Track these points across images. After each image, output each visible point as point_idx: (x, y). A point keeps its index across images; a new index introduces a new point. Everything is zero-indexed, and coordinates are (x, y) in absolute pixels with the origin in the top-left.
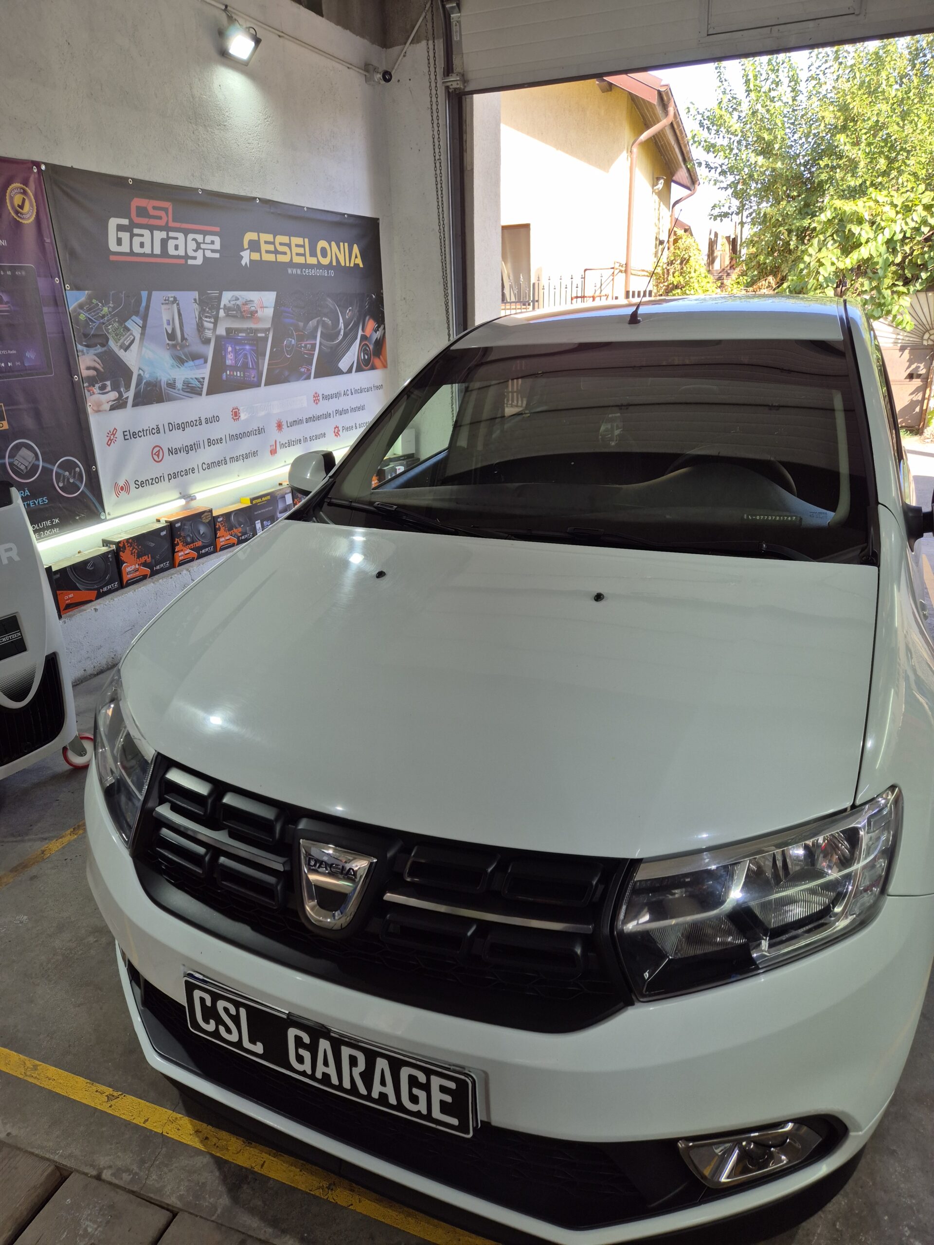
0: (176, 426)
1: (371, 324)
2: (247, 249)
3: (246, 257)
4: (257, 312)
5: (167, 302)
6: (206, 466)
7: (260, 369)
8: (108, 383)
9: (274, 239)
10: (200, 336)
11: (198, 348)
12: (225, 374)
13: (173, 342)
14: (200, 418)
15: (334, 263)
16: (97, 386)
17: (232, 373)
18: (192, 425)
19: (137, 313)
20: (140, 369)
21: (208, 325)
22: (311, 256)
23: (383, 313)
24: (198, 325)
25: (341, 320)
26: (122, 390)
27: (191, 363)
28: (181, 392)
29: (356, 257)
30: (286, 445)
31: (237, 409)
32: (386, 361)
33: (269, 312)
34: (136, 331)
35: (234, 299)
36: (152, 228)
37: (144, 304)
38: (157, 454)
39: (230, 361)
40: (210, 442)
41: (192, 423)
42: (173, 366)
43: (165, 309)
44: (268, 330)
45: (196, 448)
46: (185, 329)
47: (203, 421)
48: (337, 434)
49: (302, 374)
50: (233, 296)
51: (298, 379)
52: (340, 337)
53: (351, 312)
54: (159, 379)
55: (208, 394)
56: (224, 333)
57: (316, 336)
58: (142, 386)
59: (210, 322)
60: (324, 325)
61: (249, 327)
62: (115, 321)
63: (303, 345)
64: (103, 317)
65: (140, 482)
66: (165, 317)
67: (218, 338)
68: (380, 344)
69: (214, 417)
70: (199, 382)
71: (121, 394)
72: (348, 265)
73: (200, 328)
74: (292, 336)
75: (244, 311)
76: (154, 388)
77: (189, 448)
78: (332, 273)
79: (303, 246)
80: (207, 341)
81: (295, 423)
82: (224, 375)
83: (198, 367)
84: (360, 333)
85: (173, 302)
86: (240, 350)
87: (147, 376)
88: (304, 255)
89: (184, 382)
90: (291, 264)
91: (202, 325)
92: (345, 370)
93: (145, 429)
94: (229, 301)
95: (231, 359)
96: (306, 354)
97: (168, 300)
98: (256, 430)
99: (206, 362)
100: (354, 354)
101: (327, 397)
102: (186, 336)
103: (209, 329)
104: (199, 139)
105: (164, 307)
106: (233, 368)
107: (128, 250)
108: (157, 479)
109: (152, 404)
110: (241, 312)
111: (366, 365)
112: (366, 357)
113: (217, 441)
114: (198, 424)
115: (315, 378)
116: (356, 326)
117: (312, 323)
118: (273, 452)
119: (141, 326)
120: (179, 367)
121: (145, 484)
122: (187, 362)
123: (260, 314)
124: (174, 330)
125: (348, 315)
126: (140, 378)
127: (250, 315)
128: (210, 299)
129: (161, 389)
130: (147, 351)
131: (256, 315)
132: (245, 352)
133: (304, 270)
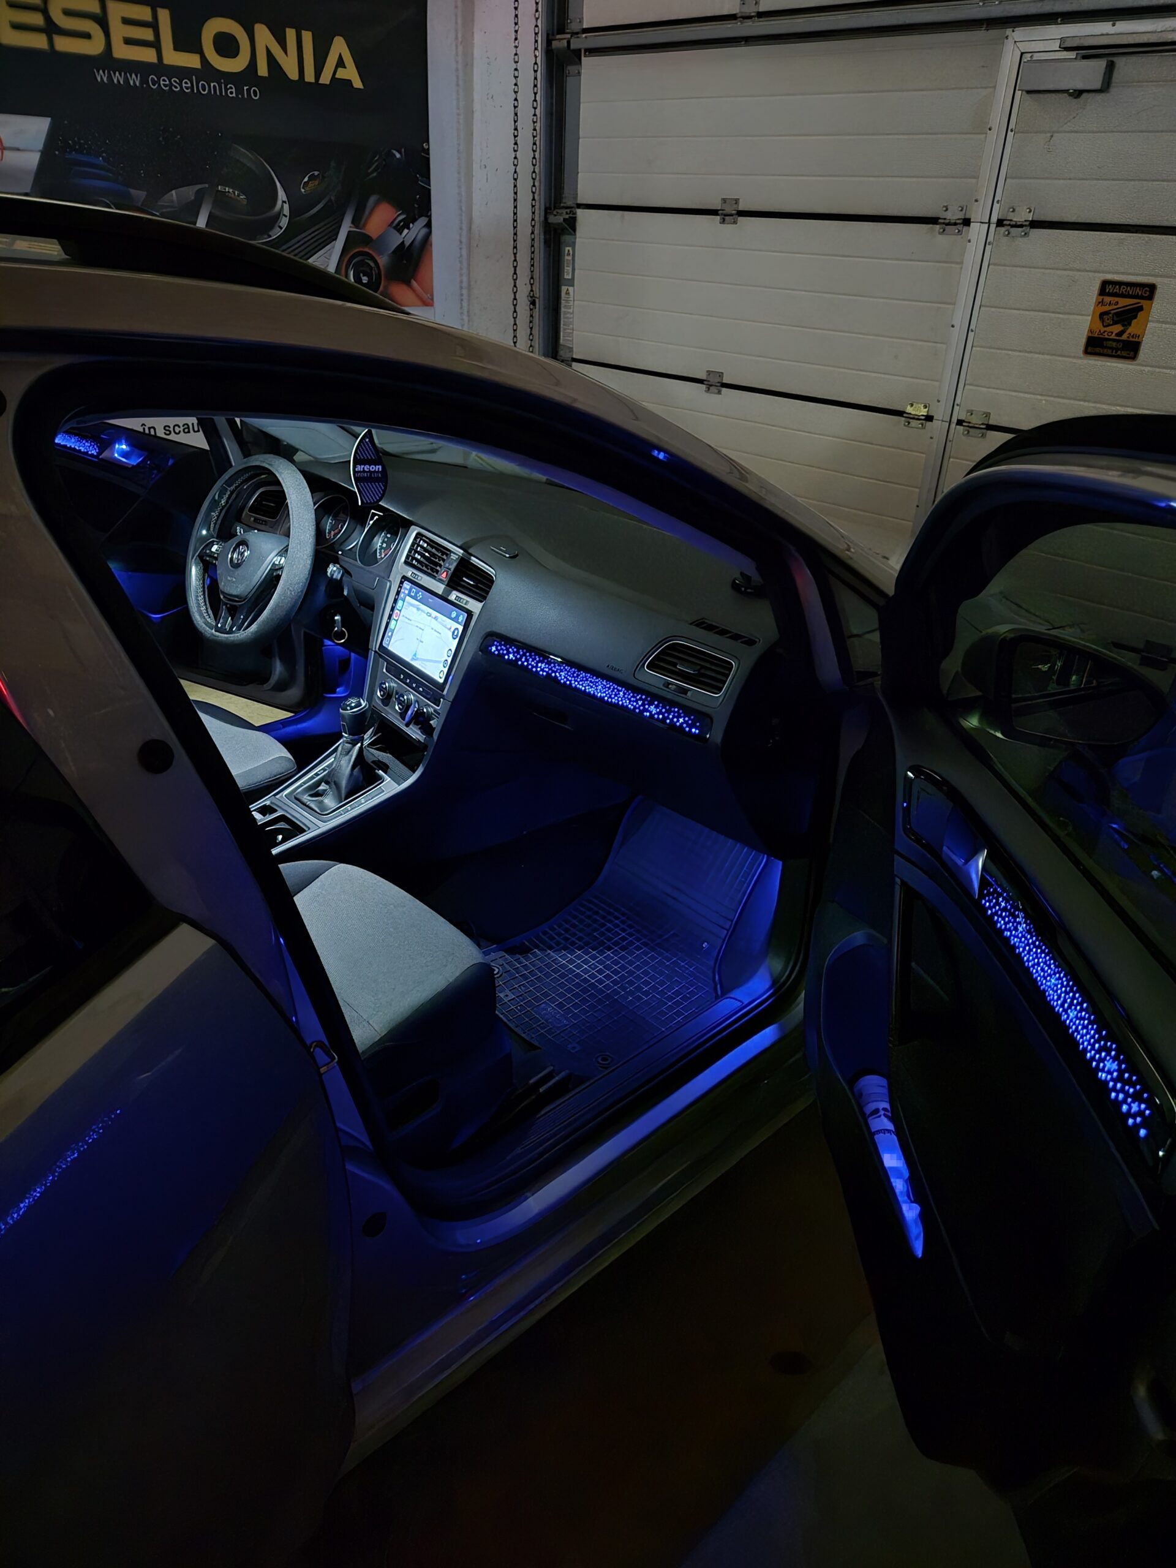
1: (384, 214)
15: (263, 70)
22: (177, 48)
23: (426, 192)
25: (281, 195)
29: (341, 63)
32: (429, 292)
33: (26, 161)
52: (276, 233)
53: (316, 182)
60: (221, 200)
68: (411, 256)
72: (310, 77)
78: (253, 92)
79: (154, 25)
84: (346, 227)
88: (156, 45)
90: (106, 60)
112: (362, 278)
116: (334, 212)
117: (178, 195)
125: (306, 185)
133: (152, 77)
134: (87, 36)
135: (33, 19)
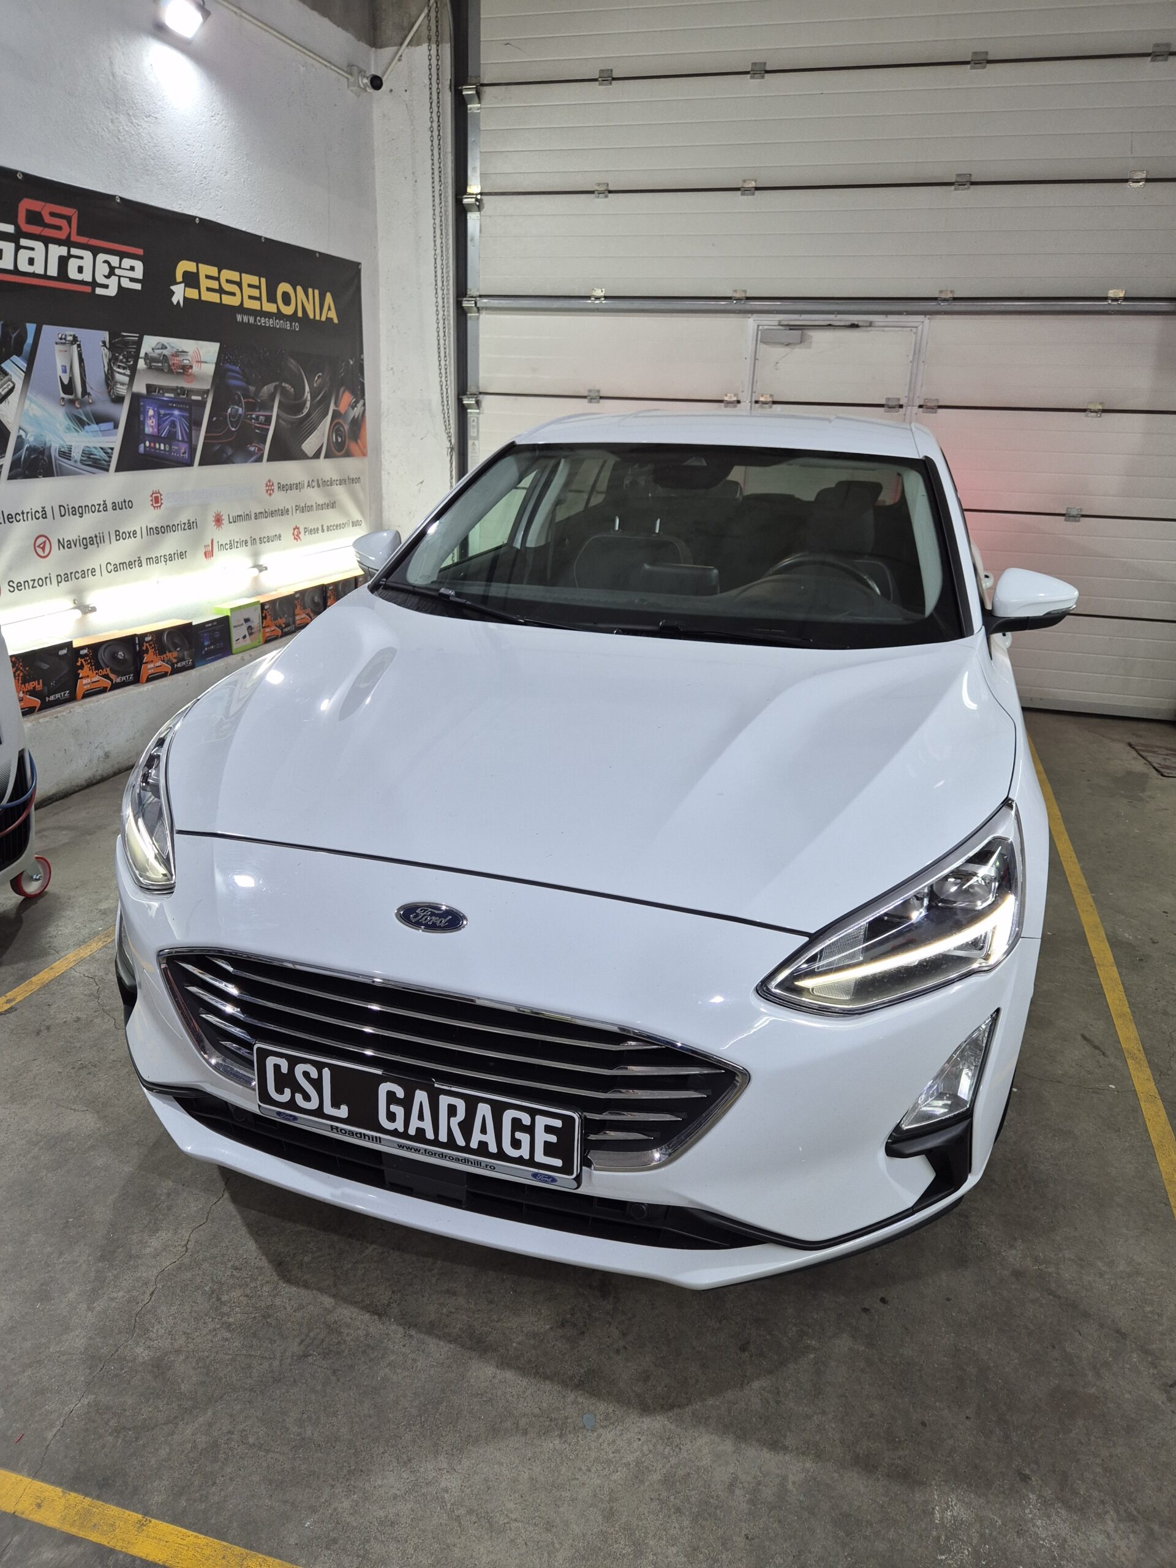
0: (71, 511)
1: (347, 398)
2: (180, 283)
3: (179, 293)
4: (191, 367)
5: (63, 341)
6: (110, 568)
7: (194, 442)
9: (219, 273)
10: (109, 392)
11: (106, 407)
12: (142, 445)
13: (71, 397)
14: (104, 501)
15: (300, 314)
17: (152, 445)
18: (93, 509)
19: (19, 354)
20: (20, 428)
21: (121, 377)
22: (269, 301)
23: (363, 384)
24: (106, 376)
25: (307, 388)
27: (94, 427)
28: (79, 465)
29: (329, 309)
30: (227, 547)
31: (159, 493)
32: (365, 447)
33: (210, 369)
34: (17, 377)
35: (160, 347)
36: (47, 241)
37: (30, 340)
38: (41, 546)
39: (151, 429)
40: (118, 535)
41: (93, 508)
42: (68, 429)
43: (60, 351)
44: (207, 392)
45: (99, 541)
46: (87, 380)
47: (110, 506)
48: (297, 537)
49: (252, 454)
50: (158, 343)
51: (245, 461)
52: (306, 411)
53: (320, 379)
54: (48, 445)
55: (117, 470)
56: (144, 391)
57: (273, 407)
58: (23, 452)
59: (124, 374)
60: (284, 392)
61: (180, 385)
63: (254, 416)
65: (16, 583)
66: (60, 361)
67: (136, 397)
68: (358, 425)
69: (125, 502)
70: (105, 452)
72: (318, 318)
73: (109, 380)
74: (239, 404)
75: (174, 364)
76: (41, 457)
77: (88, 541)
78: (297, 326)
79: (259, 287)
80: (119, 400)
81: (238, 518)
82: (141, 449)
83: (104, 433)
84: (332, 407)
85: (72, 343)
86: (165, 415)
87: (30, 440)
88: (259, 299)
89: (83, 452)
90: (241, 309)
91: (113, 377)
92: (310, 453)
93: (25, 511)
94: (153, 349)
95: (152, 427)
96: (258, 428)
97: (65, 339)
98: (185, 524)
99: (116, 426)
100: (324, 435)
101: (283, 487)
102: (89, 390)
103: (123, 384)
104: (119, 131)
105: (57, 346)
106: (155, 438)
107: (11, 267)
108: (40, 581)
109: (37, 477)
110: (169, 366)
111: (340, 450)
112: (340, 440)
113: (129, 534)
114: (101, 509)
115: (268, 460)
116: (327, 398)
117: (267, 389)
118: (209, 554)
119: (24, 370)
120: (78, 431)
121: (23, 587)
122: (89, 424)
123: (195, 369)
124: (71, 380)
125: (317, 381)
126: (20, 441)
127: (181, 371)
128: (126, 344)
129: (50, 457)
130: (33, 405)
131: (190, 371)
132: (173, 418)
133: (258, 318)
134: (233, 294)
135: (215, 285)
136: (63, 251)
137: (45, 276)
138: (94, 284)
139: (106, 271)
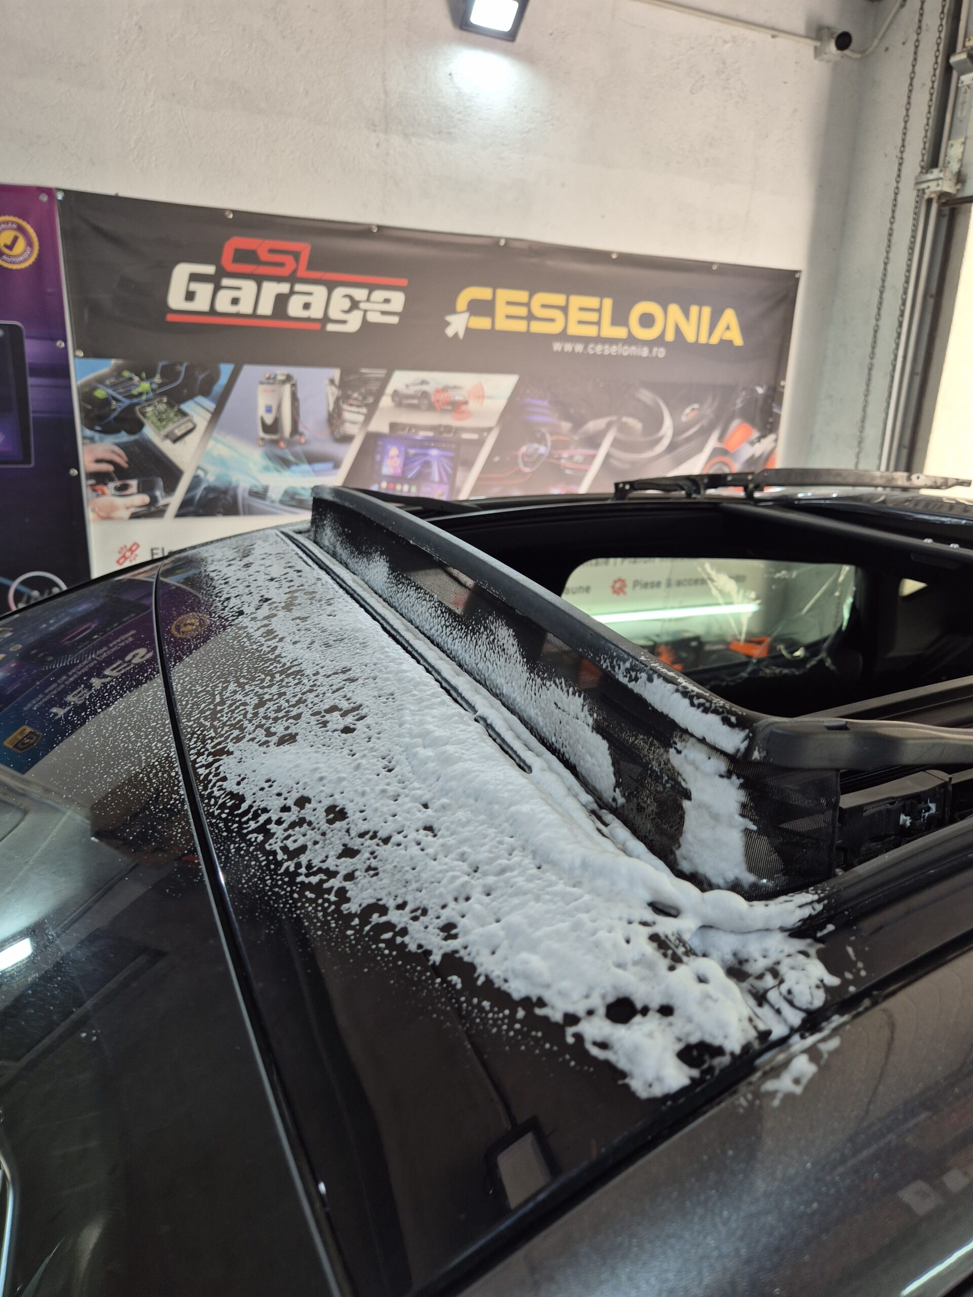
1: (743, 432)
2: (463, 312)
3: (457, 324)
4: (466, 403)
5: (271, 381)
7: (457, 484)
8: (134, 483)
9: (531, 297)
11: (324, 447)
13: (274, 437)
15: (670, 338)
16: (112, 485)
17: (391, 486)
19: (206, 393)
20: (199, 468)
21: (353, 416)
23: (778, 417)
25: (668, 424)
26: (158, 493)
27: (306, 467)
28: (277, 505)
29: (728, 328)
34: (201, 418)
35: (418, 382)
36: (259, 280)
37: (223, 380)
42: (266, 469)
43: (265, 390)
44: (489, 430)
46: (301, 419)
48: (620, 591)
50: (416, 379)
53: (695, 411)
54: (234, 484)
56: (385, 429)
58: (199, 493)
59: (358, 413)
60: (623, 428)
61: (444, 423)
62: (159, 402)
63: (565, 456)
64: (141, 394)
66: (263, 400)
67: (372, 437)
68: (759, 464)
71: (154, 500)
72: (704, 341)
73: (334, 418)
74: (541, 440)
75: (438, 401)
76: (222, 496)
78: (661, 352)
79: (599, 310)
80: (347, 439)
83: (317, 473)
84: (712, 444)
85: (283, 382)
86: (416, 455)
87: (211, 478)
88: (598, 323)
89: (286, 493)
94: (407, 386)
97: (275, 378)
99: (337, 465)
102: (301, 429)
103: (353, 423)
104: (387, 154)
105: (261, 388)
107: (206, 307)
109: (215, 516)
110: (431, 403)
116: (705, 433)
119: (212, 411)
120: (278, 471)
122: (297, 464)
123: (472, 405)
124: (277, 419)
125: (688, 414)
126: (196, 482)
127: (449, 408)
128: (365, 381)
129: (235, 498)
130: (220, 446)
131: (464, 408)
132: (427, 458)
133: (591, 346)
134: (553, 321)
135: (523, 311)
136: (284, 288)
137: (254, 315)
138: (326, 319)
139: (347, 304)
